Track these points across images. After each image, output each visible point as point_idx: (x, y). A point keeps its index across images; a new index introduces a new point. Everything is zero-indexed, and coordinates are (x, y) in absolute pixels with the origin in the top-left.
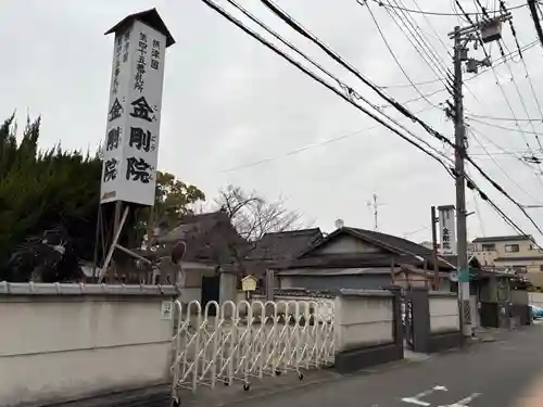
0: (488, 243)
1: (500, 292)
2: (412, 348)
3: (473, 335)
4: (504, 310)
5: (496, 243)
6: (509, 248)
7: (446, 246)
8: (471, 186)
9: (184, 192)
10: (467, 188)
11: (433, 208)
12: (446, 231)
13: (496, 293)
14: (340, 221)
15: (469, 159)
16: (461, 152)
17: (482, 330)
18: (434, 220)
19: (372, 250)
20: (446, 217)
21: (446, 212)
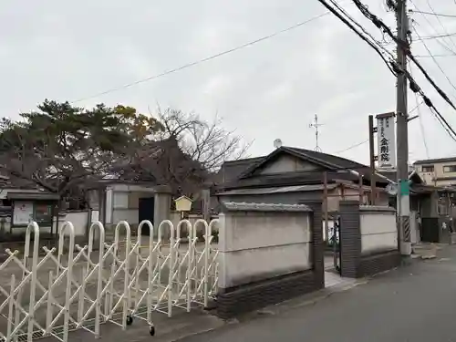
0: (428, 165)
1: (442, 206)
2: (339, 271)
3: (412, 253)
4: (444, 225)
5: (435, 165)
6: (447, 169)
7: (385, 158)
8: (415, 88)
9: (146, 124)
10: (409, 90)
11: (371, 118)
12: (384, 141)
13: (437, 208)
14: (279, 141)
15: (412, 58)
16: (404, 47)
17: (421, 245)
18: (372, 130)
19: (309, 168)
20: (384, 126)
21: (384, 120)
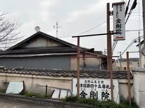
12: (118, 21)
14: (38, 28)
18: (109, 13)
20: (119, 10)
21: (119, 6)
